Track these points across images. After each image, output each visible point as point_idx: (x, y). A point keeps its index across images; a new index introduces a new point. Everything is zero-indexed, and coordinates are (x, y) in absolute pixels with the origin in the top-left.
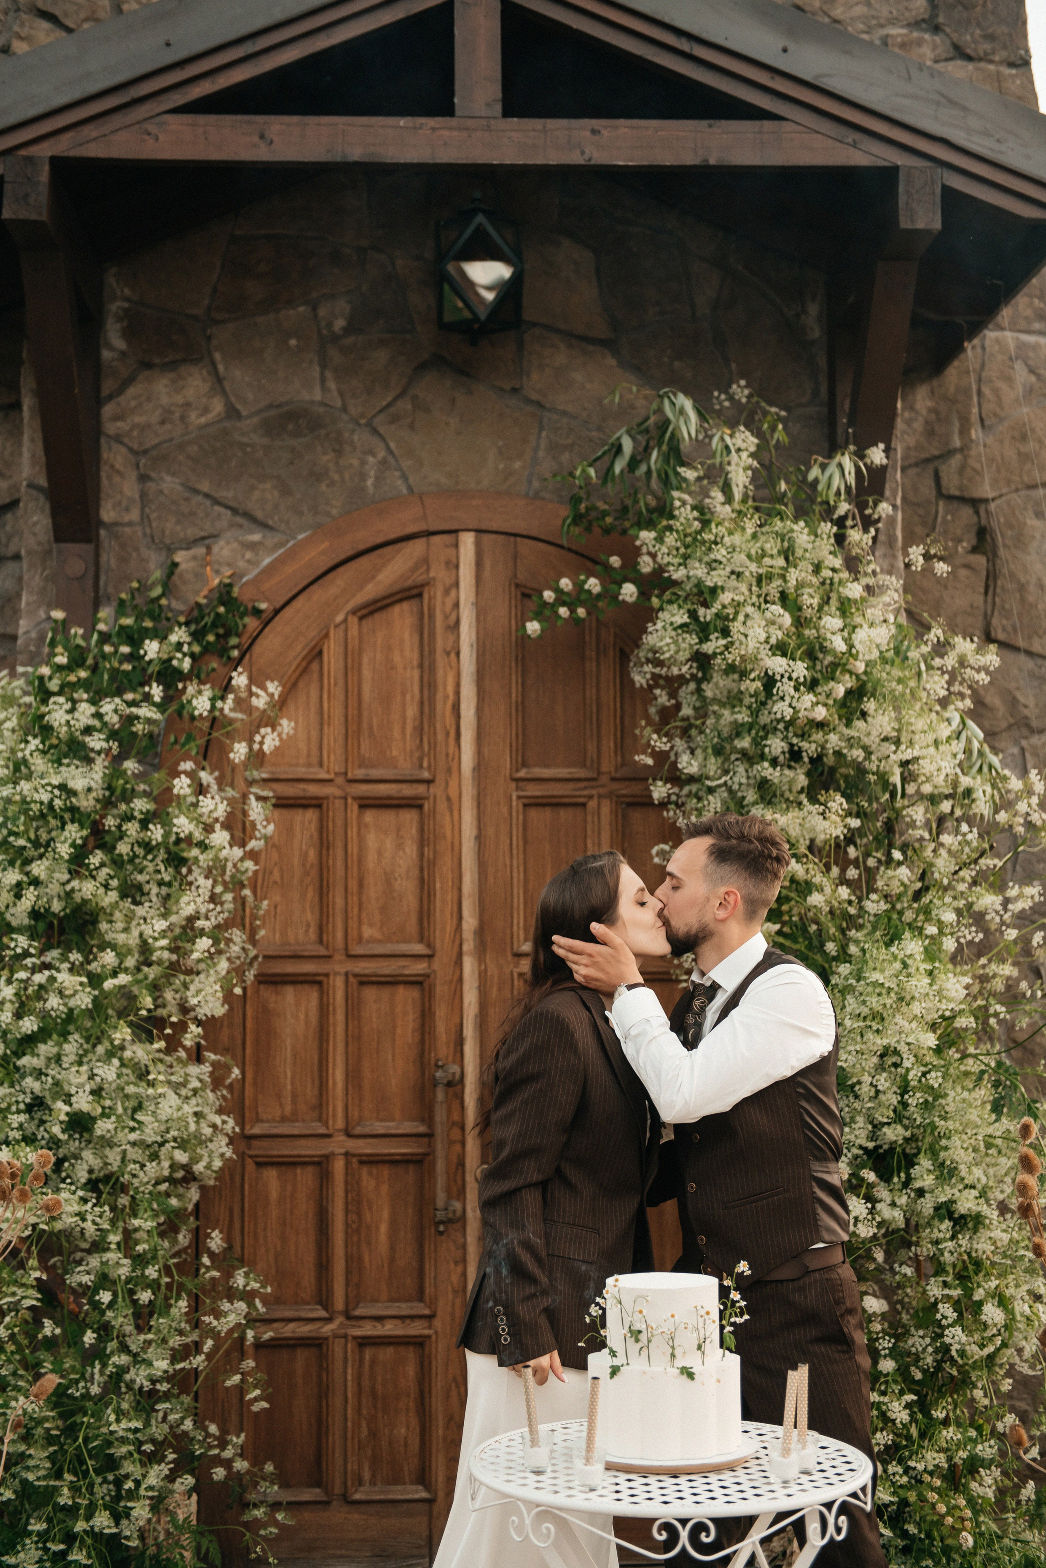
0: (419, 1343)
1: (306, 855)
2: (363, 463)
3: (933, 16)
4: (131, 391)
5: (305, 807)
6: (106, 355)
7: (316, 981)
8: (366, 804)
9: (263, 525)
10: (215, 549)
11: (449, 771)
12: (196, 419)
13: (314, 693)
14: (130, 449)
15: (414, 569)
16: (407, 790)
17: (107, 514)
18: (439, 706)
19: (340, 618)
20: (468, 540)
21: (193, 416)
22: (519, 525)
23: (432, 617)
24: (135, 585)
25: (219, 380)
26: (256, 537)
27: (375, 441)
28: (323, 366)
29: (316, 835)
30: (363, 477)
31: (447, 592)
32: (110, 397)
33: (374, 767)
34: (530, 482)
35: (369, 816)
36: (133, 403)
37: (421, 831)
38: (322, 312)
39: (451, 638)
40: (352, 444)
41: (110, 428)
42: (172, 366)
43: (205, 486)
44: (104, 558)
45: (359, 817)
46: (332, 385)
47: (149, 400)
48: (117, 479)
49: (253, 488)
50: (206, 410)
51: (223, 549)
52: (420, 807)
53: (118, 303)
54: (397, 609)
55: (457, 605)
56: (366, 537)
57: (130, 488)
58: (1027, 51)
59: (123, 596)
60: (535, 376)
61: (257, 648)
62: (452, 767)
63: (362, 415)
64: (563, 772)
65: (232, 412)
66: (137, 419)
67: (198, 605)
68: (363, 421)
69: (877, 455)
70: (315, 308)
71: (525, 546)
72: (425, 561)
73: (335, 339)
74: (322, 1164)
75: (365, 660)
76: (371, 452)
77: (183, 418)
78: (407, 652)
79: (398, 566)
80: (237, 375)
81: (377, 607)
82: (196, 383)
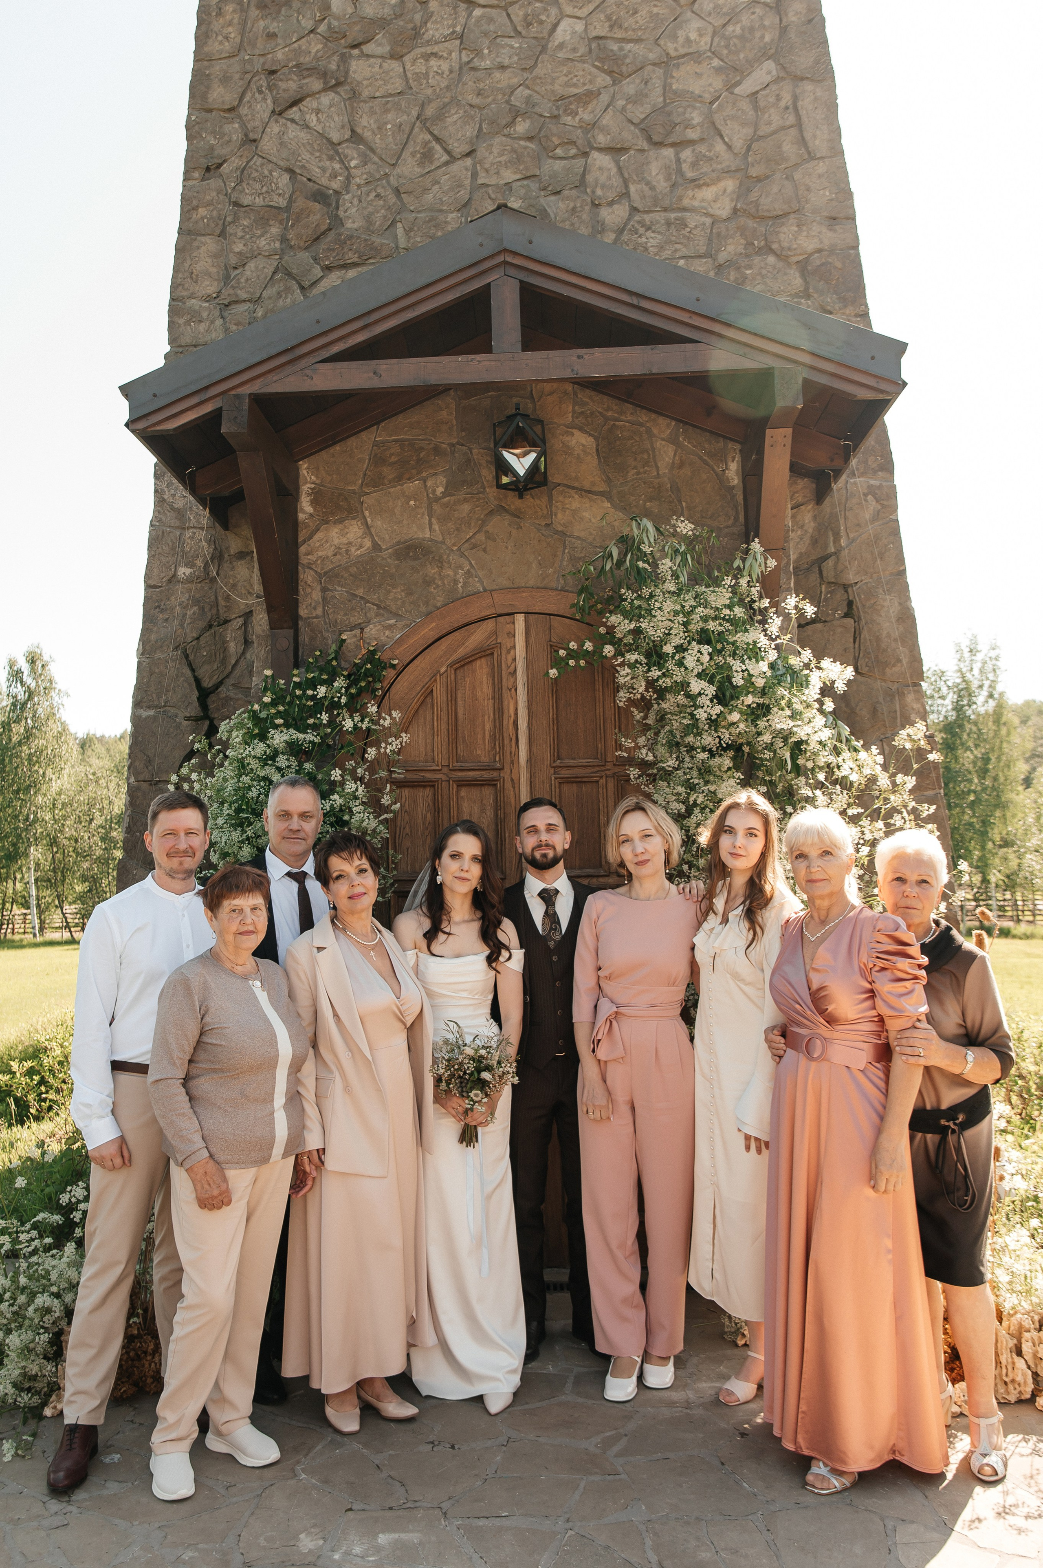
1: (426, 817)
2: (456, 574)
3: (807, 289)
4: (317, 536)
5: (425, 787)
6: (301, 516)
8: (462, 783)
9: (397, 615)
10: (367, 630)
11: (512, 762)
12: (355, 552)
13: (429, 717)
14: (316, 572)
15: (489, 637)
16: (486, 775)
17: (303, 612)
18: (505, 723)
19: (443, 670)
20: (520, 619)
21: (353, 549)
22: (552, 609)
23: (500, 666)
24: (318, 653)
25: (368, 527)
26: (392, 622)
27: (462, 560)
28: (430, 516)
29: (431, 804)
30: (456, 582)
31: (508, 651)
32: (304, 542)
33: (466, 761)
34: (558, 581)
35: (463, 792)
36: (318, 544)
37: (496, 800)
38: (429, 483)
39: (512, 680)
40: (449, 562)
41: (304, 560)
42: (341, 521)
43: (360, 592)
44: (301, 638)
45: (457, 792)
46: (436, 527)
47: (327, 541)
48: (309, 590)
49: (389, 592)
50: (361, 547)
51: (371, 630)
52: (495, 785)
53: (308, 485)
54: (478, 662)
55: (514, 660)
56: (458, 618)
57: (317, 595)
58: (866, 306)
59: (311, 660)
60: (560, 516)
61: (393, 690)
62: (514, 760)
63: (454, 545)
64: (584, 762)
65: (376, 547)
66: (320, 554)
67: (355, 664)
68: (455, 548)
70: (425, 482)
71: (555, 621)
72: (495, 633)
73: (437, 499)
75: (459, 695)
76: (461, 567)
77: (347, 551)
78: (485, 689)
79: (478, 636)
80: (379, 524)
81: (465, 663)
82: (354, 530)
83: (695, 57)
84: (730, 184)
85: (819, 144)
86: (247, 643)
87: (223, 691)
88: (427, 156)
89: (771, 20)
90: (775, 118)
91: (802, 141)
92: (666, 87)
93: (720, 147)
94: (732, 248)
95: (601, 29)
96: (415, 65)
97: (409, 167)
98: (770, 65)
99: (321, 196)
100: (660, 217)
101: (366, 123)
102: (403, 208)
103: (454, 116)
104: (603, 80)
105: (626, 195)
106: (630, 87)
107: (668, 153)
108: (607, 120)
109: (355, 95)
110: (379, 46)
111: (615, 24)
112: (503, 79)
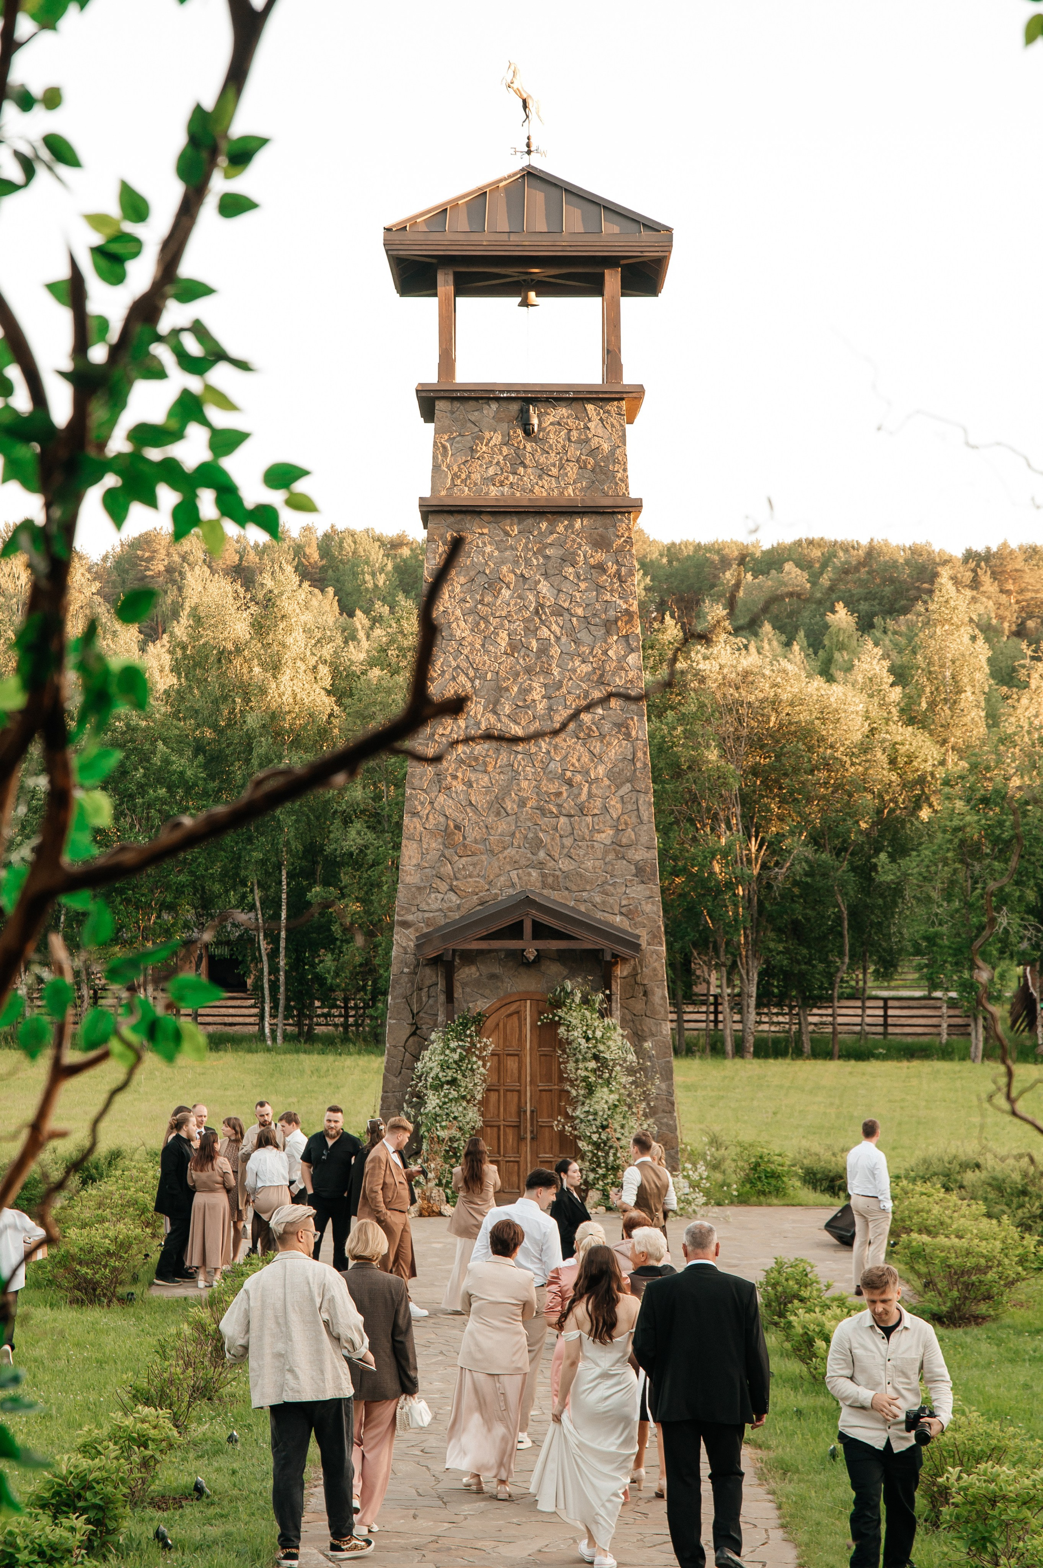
0: (518, 1162)
2: (507, 985)
4: (460, 971)
7: (498, 1091)
8: (508, 1055)
9: (487, 998)
10: (477, 1003)
12: (473, 976)
13: (497, 1032)
14: (460, 982)
15: (517, 1008)
16: (516, 1053)
17: (456, 995)
19: (502, 1017)
20: (528, 1002)
22: (539, 998)
23: (521, 1017)
24: (462, 1012)
26: (485, 1001)
27: (510, 980)
28: (499, 965)
29: (498, 1062)
30: (507, 988)
31: (524, 1012)
32: (456, 971)
33: (509, 1047)
34: (542, 989)
35: (509, 1058)
36: (461, 973)
37: (518, 1061)
39: (525, 1021)
40: (505, 981)
41: (456, 978)
42: (468, 967)
43: (475, 990)
44: (455, 1006)
45: (507, 1059)
46: (501, 969)
47: (464, 972)
48: (458, 989)
49: (485, 990)
50: (475, 974)
51: (479, 1003)
54: (514, 1015)
55: (526, 1015)
56: (507, 1001)
57: (460, 991)
59: (460, 1014)
61: (486, 1023)
62: (525, 1048)
63: (507, 975)
64: (548, 1048)
65: (481, 975)
66: (462, 976)
67: (474, 1016)
69: (608, 992)
71: (538, 1005)
72: (519, 1006)
74: (499, 1127)
75: (507, 1026)
76: (509, 983)
77: (471, 976)
78: (516, 1024)
79: (513, 1008)
80: (482, 967)
81: (510, 1015)
82: (473, 969)
83: (601, 780)
84: (611, 832)
86: (429, 997)
87: (421, 1014)
89: (630, 767)
90: (629, 806)
91: (639, 817)
92: (589, 792)
93: (608, 817)
94: (611, 856)
95: (566, 766)
96: (494, 775)
97: (491, 818)
98: (629, 785)
99: (458, 828)
100: (585, 843)
101: (475, 798)
102: (489, 834)
103: (509, 799)
104: (566, 787)
109: (471, 786)
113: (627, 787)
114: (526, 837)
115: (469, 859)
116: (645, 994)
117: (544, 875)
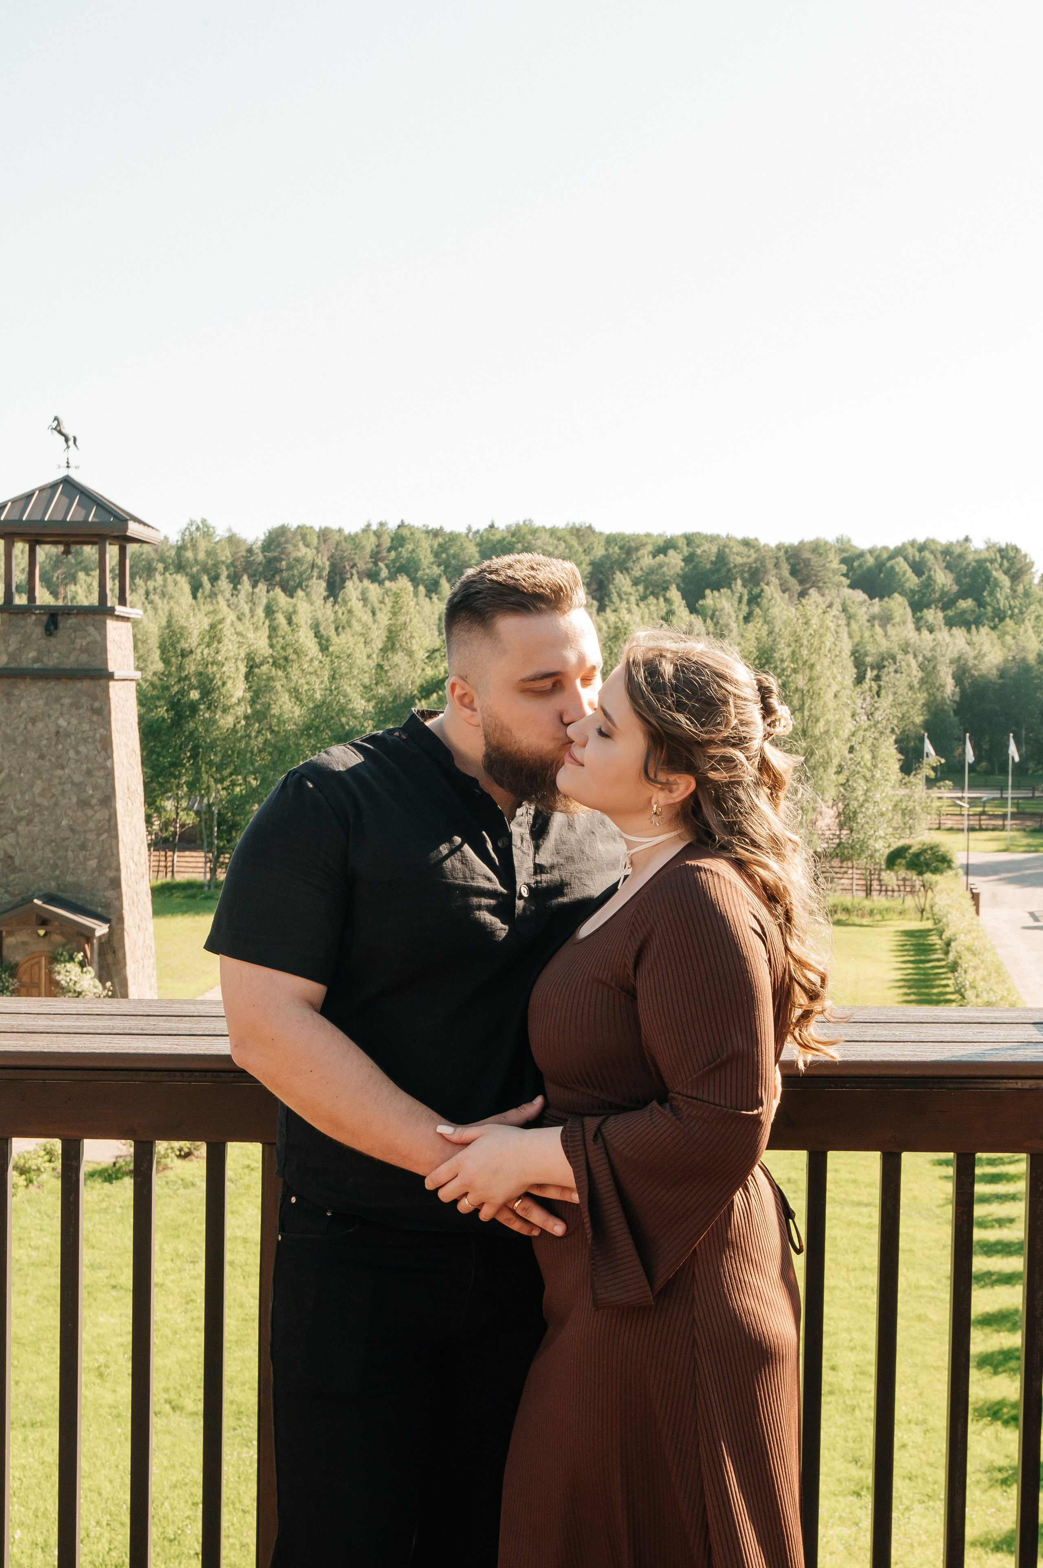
17: (3, 953)
20: (43, 958)
51: (16, 958)
57: (6, 951)
62: (42, 983)
78: (37, 970)
79: (36, 960)
80: (18, 938)
81: (33, 965)
82: (13, 938)
83: (91, 831)
84: (96, 860)
85: (115, 852)
88: (33, 849)
89: (107, 824)
90: (107, 846)
91: (112, 852)
92: (84, 837)
93: (95, 852)
94: (96, 874)
95: (71, 823)
96: (31, 828)
97: (29, 851)
98: (105, 834)
99: (11, 857)
100: (81, 867)
101: (20, 841)
103: (39, 841)
104: (71, 835)
105: (74, 860)
106: (77, 837)
107: (84, 852)
108: (72, 844)
109: (18, 834)
110: (24, 823)
111: (74, 822)
112: (50, 833)
113: (105, 836)
114: (48, 863)
115: (17, 875)
116: (114, 952)
117: (59, 885)
